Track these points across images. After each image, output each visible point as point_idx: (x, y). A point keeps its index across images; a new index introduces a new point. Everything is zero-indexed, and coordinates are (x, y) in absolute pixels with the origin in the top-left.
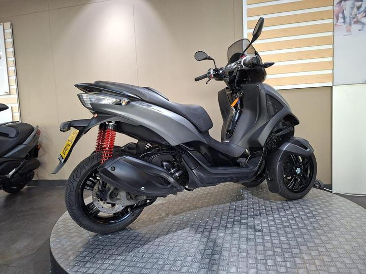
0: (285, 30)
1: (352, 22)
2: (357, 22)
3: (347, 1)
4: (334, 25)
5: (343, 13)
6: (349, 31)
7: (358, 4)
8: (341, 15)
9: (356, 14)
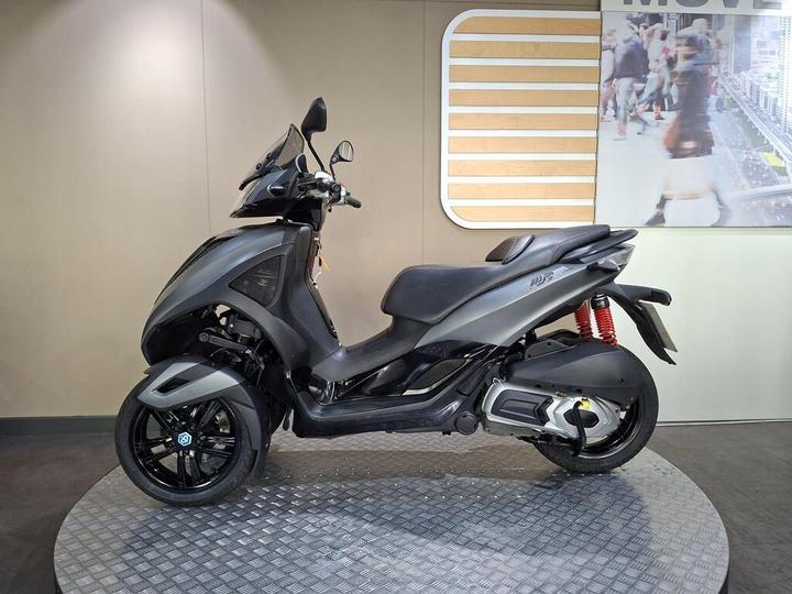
0: (515, 117)
1: (629, 118)
2: (636, 118)
3: (622, 80)
4: (599, 119)
5: (614, 100)
6: (622, 132)
7: (639, 86)
8: (611, 103)
9: (634, 105)
